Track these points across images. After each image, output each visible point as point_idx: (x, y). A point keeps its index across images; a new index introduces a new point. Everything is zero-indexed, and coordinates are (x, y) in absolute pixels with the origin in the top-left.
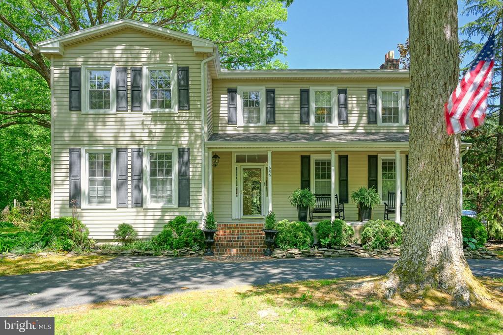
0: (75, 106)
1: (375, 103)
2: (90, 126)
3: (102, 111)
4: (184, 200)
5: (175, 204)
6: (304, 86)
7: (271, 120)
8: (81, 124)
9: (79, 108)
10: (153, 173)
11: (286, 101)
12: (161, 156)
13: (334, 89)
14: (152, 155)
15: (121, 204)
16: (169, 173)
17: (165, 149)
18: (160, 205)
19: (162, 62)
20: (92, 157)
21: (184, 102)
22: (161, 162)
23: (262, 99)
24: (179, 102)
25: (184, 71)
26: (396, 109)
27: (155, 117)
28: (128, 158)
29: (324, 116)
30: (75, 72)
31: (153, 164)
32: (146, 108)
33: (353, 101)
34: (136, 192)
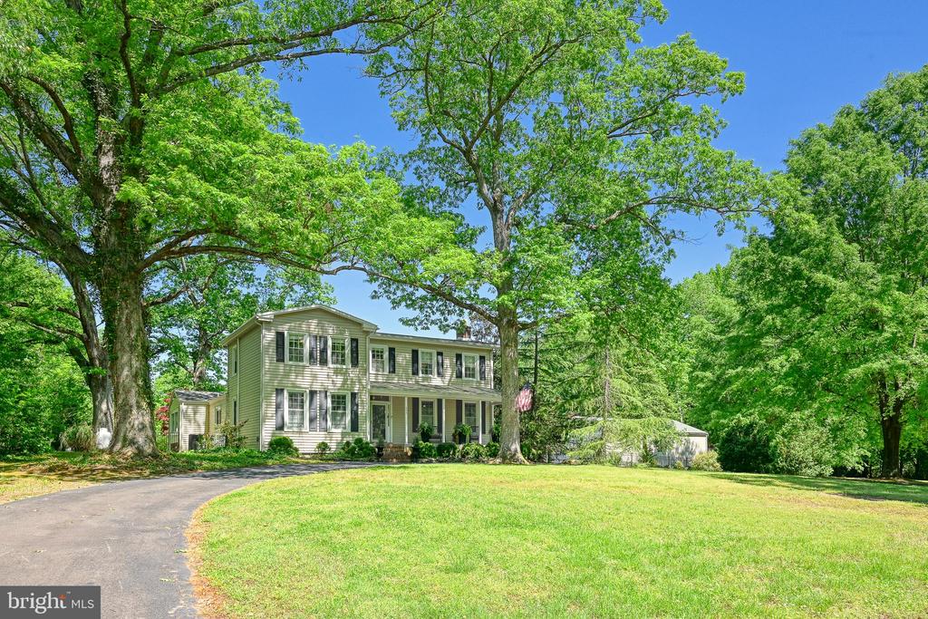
0: (281, 359)
1: (461, 364)
2: (293, 377)
3: (301, 364)
4: (355, 427)
5: (349, 430)
6: (415, 348)
7: (393, 371)
8: (287, 375)
9: (283, 361)
10: (334, 408)
11: (403, 358)
12: (339, 397)
13: (434, 352)
14: (333, 397)
15: (312, 429)
16: (345, 409)
17: (342, 393)
18: (340, 430)
19: (341, 334)
20: (291, 395)
21: (355, 363)
22: (339, 401)
23: (386, 355)
24: (352, 362)
25: (354, 341)
26: (474, 369)
27: (337, 372)
28: (318, 399)
29: (427, 370)
30: (280, 336)
31: (333, 402)
32: (331, 365)
33: (447, 362)
34: (324, 423)
